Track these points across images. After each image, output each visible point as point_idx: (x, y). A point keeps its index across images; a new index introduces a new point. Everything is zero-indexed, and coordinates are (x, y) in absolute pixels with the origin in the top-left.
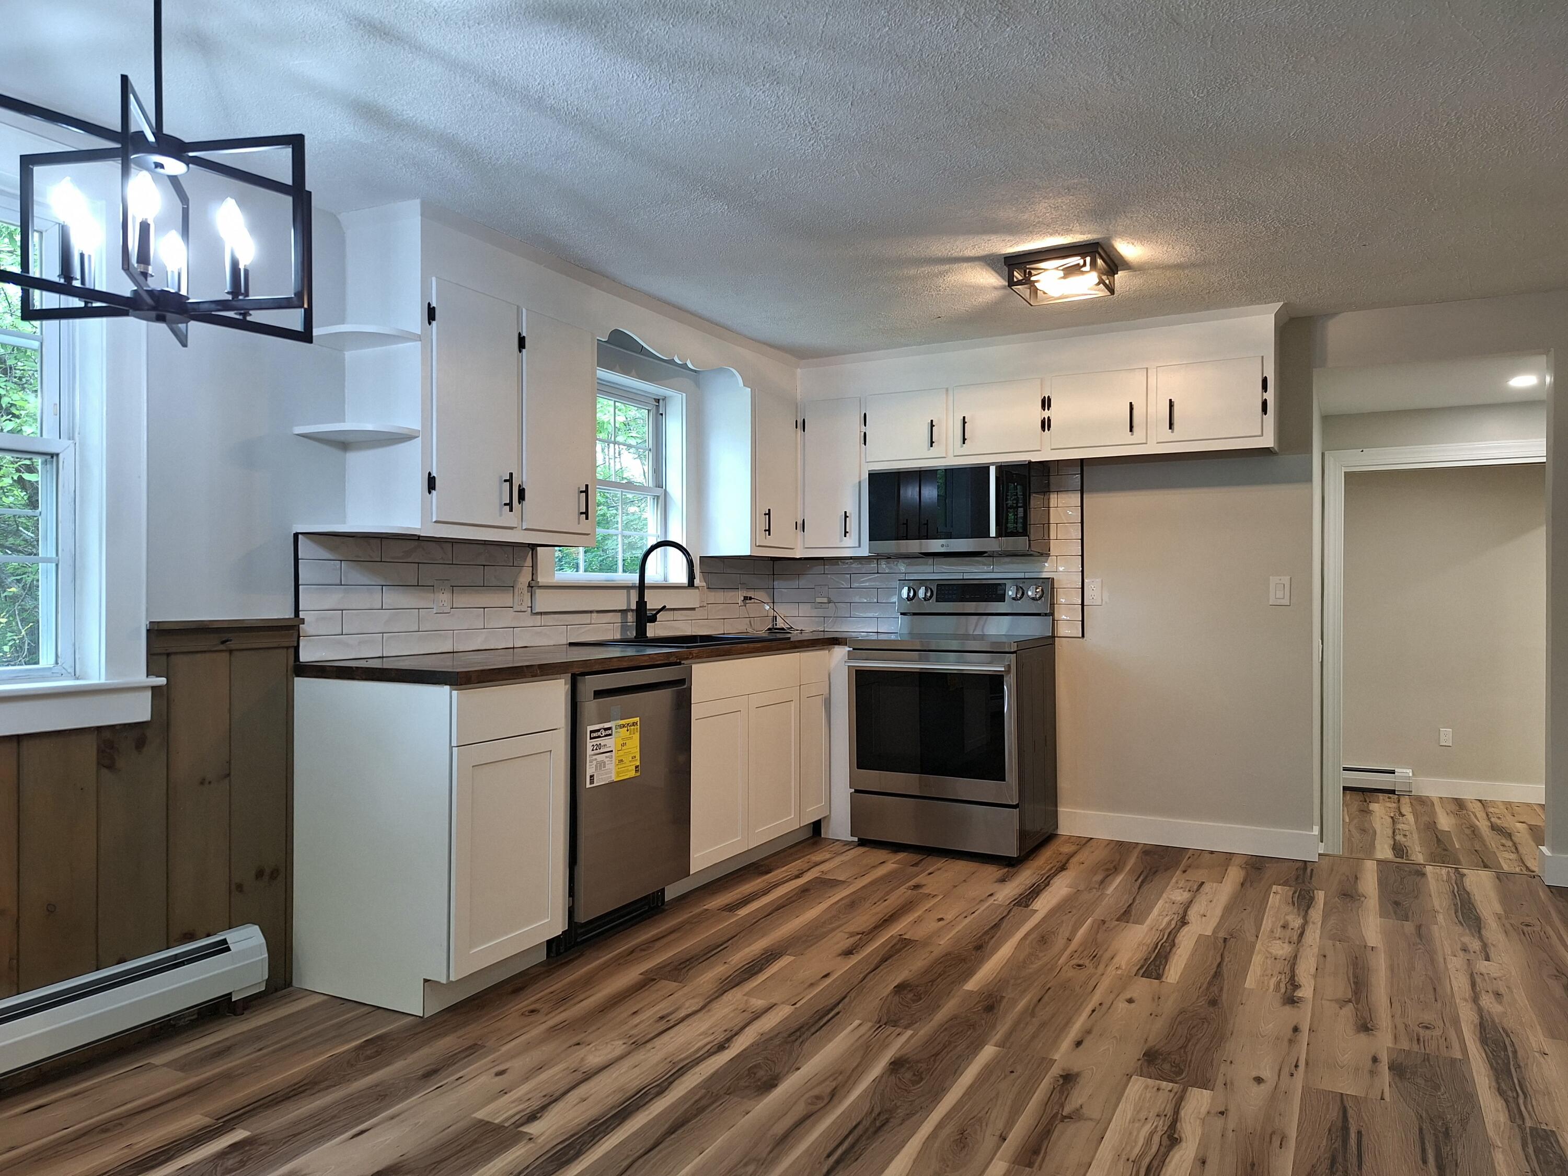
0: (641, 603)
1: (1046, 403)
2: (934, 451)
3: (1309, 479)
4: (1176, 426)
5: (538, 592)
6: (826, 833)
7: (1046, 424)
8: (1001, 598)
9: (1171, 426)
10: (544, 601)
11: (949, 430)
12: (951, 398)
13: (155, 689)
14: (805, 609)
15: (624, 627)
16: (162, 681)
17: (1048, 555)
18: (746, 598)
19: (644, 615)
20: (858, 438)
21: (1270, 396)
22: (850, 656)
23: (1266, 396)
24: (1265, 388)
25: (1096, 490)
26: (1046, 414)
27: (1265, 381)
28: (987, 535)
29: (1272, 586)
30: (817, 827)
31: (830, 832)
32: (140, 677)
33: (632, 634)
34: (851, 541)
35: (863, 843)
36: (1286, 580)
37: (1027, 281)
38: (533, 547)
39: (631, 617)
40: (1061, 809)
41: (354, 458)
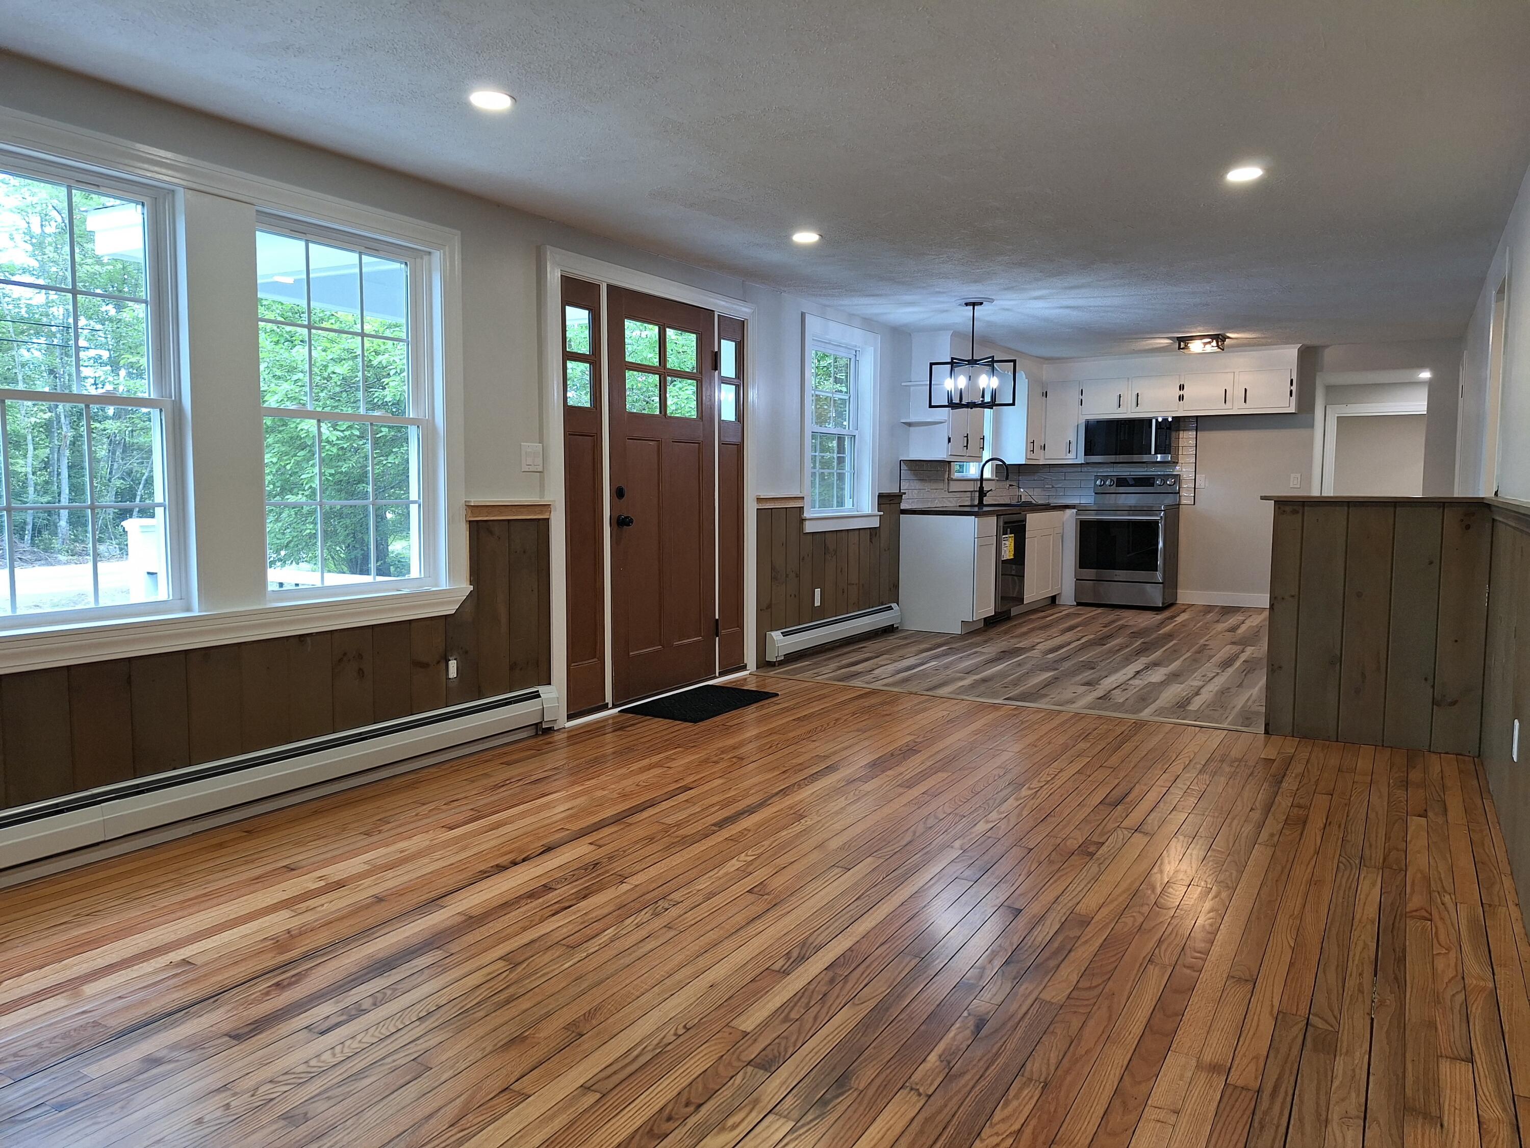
0: (981, 487)
1: (1182, 387)
2: (1120, 410)
3: (1312, 426)
4: (1247, 401)
5: (951, 482)
6: (1059, 601)
7: (1181, 398)
8: (1152, 485)
9: (1245, 402)
10: (954, 487)
11: (1128, 399)
12: (1130, 383)
13: (880, 516)
14: (1037, 491)
15: (972, 499)
16: (882, 513)
17: (1177, 463)
18: (1010, 485)
19: (982, 493)
20: (1078, 402)
21: (1294, 388)
22: (1077, 514)
23: (1292, 388)
24: (1292, 384)
25: (1204, 430)
26: (1181, 393)
27: (1292, 381)
28: (1150, 454)
29: (1292, 479)
30: (1053, 599)
31: (1061, 601)
32: (876, 512)
33: (976, 502)
34: (1072, 455)
35: (1079, 604)
36: (1299, 475)
37: (1186, 347)
38: (950, 462)
39: (977, 494)
40: (1179, 591)
41: (912, 429)
